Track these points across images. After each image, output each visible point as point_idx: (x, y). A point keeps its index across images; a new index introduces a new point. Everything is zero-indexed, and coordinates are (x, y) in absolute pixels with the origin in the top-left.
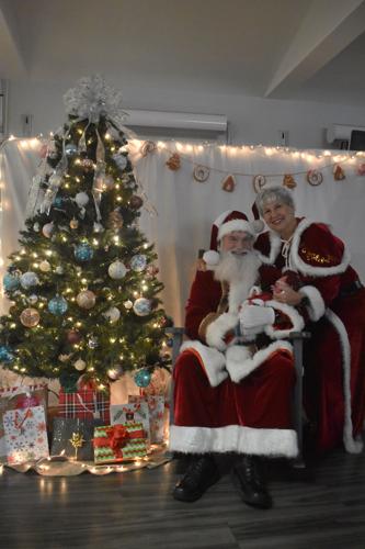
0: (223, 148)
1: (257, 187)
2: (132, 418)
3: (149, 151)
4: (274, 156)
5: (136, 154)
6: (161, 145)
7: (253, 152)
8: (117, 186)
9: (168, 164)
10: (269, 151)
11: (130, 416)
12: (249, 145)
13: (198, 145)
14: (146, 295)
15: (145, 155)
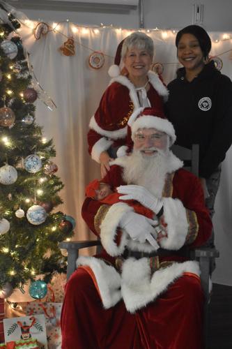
0: (119, 31)
2: (28, 331)
3: (43, 33)
6: (56, 27)
8: (9, 77)
10: (165, 35)
11: (25, 329)
13: (94, 28)
14: (41, 201)
15: (38, 39)
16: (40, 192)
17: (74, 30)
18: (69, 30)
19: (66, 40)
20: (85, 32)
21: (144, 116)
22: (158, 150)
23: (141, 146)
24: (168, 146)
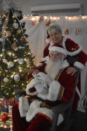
0: (66, 17)
1: (78, 33)
3: (41, 20)
4: (85, 19)
5: (37, 21)
6: (45, 18)
7: (77, 18)
9: (46, 24)
10: (83, 17)
12: (76, 16)
13: (58, 17)
15: (39, 22)
16: (20, 71)
17: (51, 18)
18: (50, 18)
19: (48, 21)
20: (55, 18)
22: (58, 60)
24: (63, 58)
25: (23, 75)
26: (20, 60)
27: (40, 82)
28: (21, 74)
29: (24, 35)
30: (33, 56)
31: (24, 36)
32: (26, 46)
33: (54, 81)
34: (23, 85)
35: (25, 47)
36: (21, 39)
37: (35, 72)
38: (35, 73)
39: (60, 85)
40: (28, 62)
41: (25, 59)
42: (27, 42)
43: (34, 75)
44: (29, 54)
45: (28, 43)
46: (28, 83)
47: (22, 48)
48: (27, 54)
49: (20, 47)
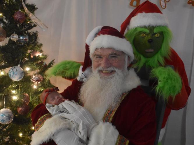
16: (15, 98)
21: (102, 36)
22: (116, 70)
23: (99, 65)
24: (126, 65)
25: (20, 109)
26: (15, 70)
27: (68, 126)
28: (16, 107)
29: (24, 5)
30: (47, 62)
31: (26, 9)
32: (29, 34)
33: (101, 123)
34: (21, 135)
35: (27, 38)
36: (17, 16)
37: (54, 99)
38: (54, 102)
39: (117, 133)
40: (34, 77)
41: (28, 69)
42: (33, 25)
43: (52, 108)
44: (37, 55)
45: (35, 26)
46: (34, 131)
47: (19, 40)
48: (32, 57)
49: (15, 37)
